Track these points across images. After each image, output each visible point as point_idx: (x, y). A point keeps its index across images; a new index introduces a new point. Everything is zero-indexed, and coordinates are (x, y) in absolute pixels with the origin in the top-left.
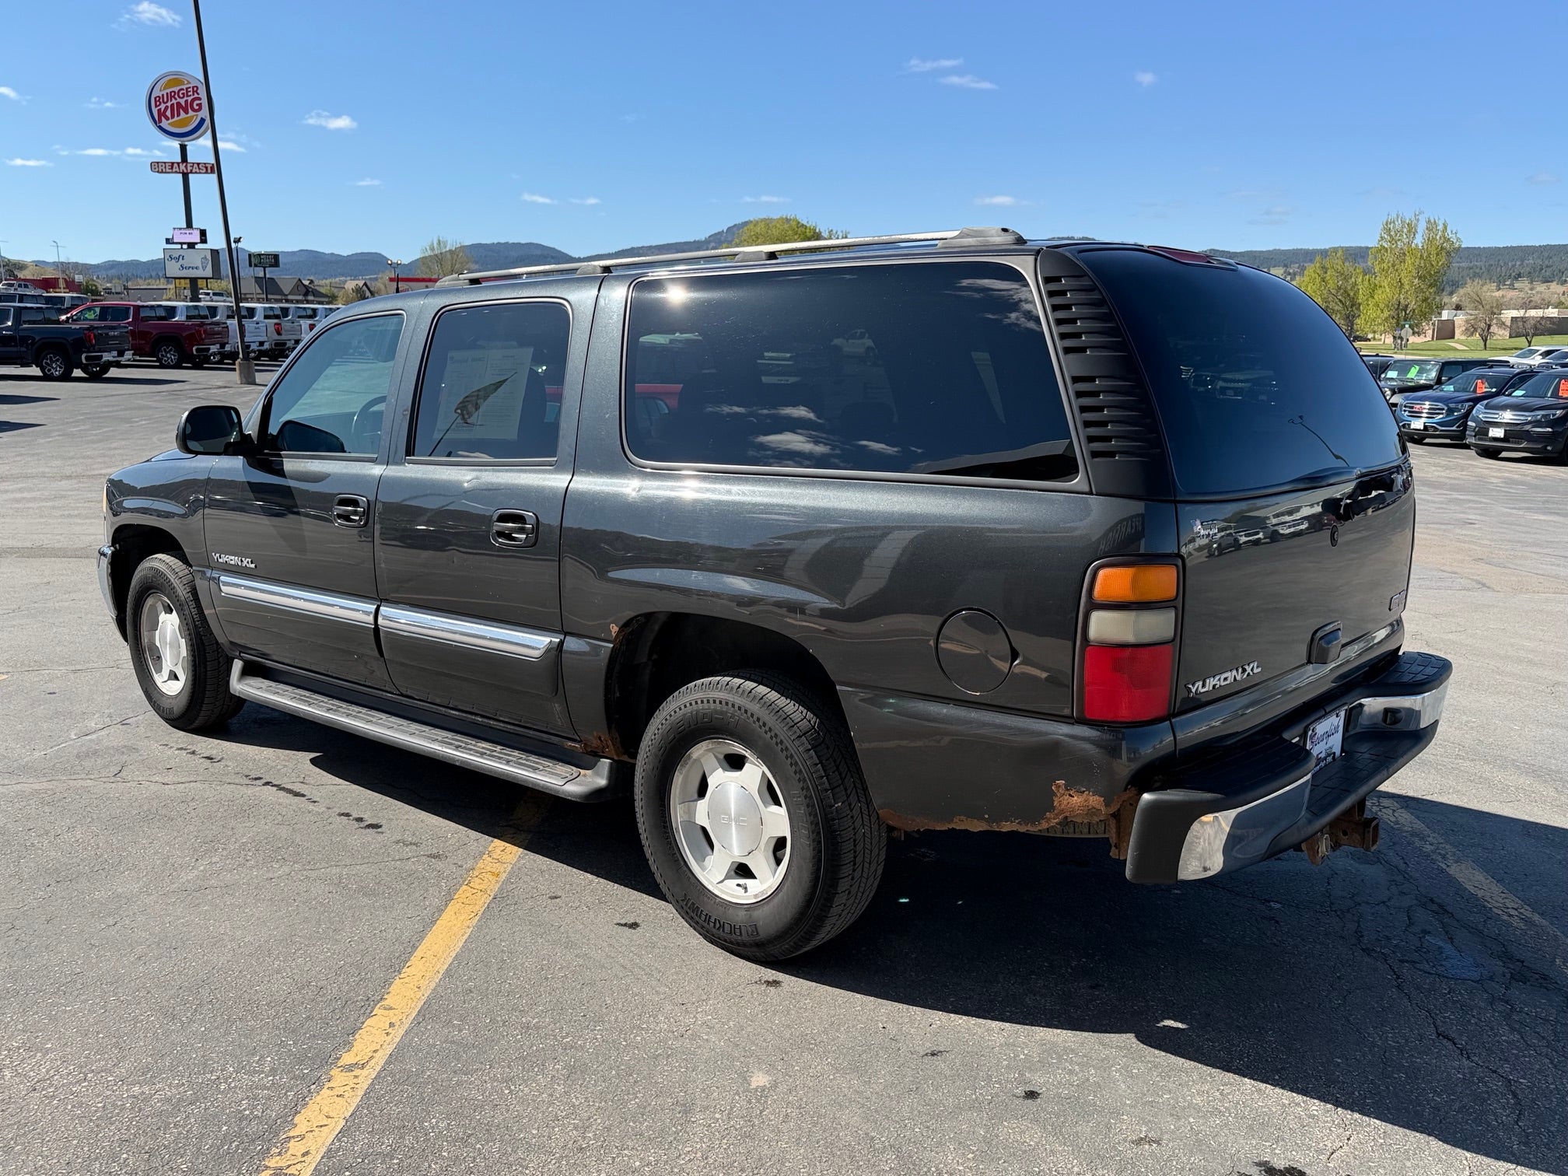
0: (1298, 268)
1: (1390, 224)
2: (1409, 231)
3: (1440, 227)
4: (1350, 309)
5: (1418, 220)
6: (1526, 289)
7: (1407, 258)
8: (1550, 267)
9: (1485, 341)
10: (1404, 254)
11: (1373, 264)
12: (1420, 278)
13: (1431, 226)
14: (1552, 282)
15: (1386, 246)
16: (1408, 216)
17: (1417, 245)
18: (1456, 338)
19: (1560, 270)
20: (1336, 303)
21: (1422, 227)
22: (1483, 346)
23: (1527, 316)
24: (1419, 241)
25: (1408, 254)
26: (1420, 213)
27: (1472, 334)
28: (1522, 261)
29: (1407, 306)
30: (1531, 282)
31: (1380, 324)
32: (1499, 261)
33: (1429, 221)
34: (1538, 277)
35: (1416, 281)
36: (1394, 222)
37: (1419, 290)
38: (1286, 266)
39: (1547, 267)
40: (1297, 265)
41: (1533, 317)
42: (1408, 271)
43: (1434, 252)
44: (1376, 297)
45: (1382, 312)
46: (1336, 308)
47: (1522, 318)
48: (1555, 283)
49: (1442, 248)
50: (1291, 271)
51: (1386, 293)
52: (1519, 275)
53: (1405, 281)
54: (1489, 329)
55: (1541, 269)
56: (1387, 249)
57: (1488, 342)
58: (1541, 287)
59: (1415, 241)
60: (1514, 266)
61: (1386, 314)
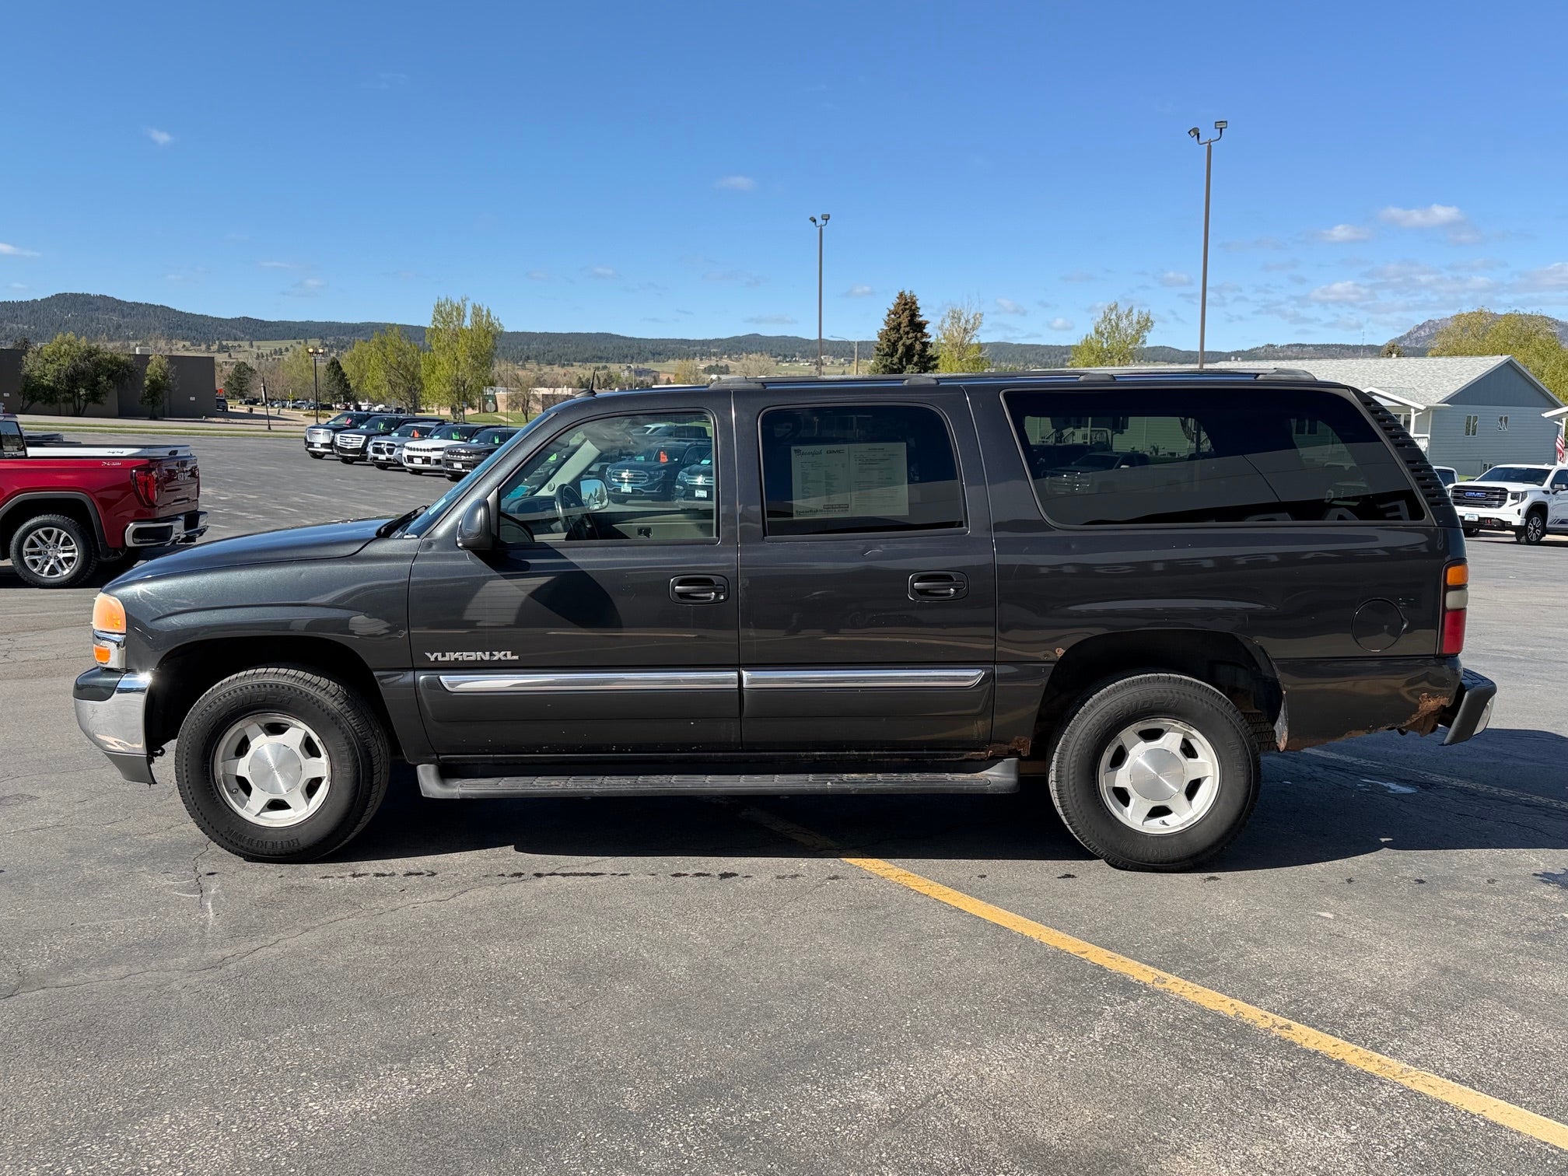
0: (334, 340)
1: (441, 307)
2: (459, 314)
3: (485, 313)
4: (411, 383)
5: (465, 305)
6: (536, 370)
7: (460, 339)
8: (551, 351)
9: (526, 415)
10: (457, 335)
11: (430, 342)
12: (473, 357)
13: (477, 312)
14: (554, 364)
15: (440, 327)
16: (456, 301)
17: (467, 327)
18: (499, 411)
19: (558, 355)
20: (398, 377)
21: (469, 312)
22: (525, 419)
23: (556, 393)
24: (468, 323)
25: (460, 335)
26: (466, 299)
27: (515, 408)
28: (529, 345)
29: (464, 382)
30: (538, 364)
31: (444, 398)
32: (510, 344)
33: (475, 306)
34: (543, 359)
35: (470, 360)
36: (444, 305)
37: (474, 369)
38: (321, 338)
39: (548, 351)
40: (332, 338)
41: (561, 395)
42: (462, 351)
43: (482, 335)
44: (437, 372)
45: (445, 387)
46: (398, 381)
47: (552, 395)
48: (557, 366)
49: (488, 332)
50: (328, 343)
51: (445, 370)
52: (528, 358)
53: (461, 359)
54: (528, 404)
55: (544, 354)
56: (440, 329)
57: (528, 415)
58: (547, 369)
59: (465, 324)
60: (523, 349)
61: (448, 389)
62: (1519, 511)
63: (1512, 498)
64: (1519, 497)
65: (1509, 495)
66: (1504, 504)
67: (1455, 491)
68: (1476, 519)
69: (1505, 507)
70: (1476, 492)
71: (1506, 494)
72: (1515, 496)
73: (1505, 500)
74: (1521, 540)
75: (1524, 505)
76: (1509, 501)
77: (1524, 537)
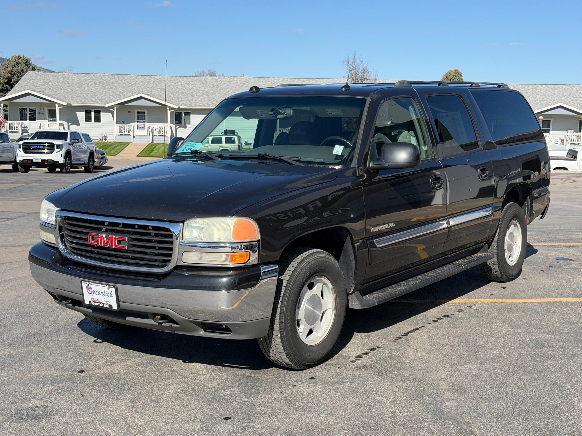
62: (62, 155)
63: (57, 148)
64: (60, 147)
65: (55, 146)
66: (53, 151)
67: (25, 146)
68: (40, 161)
69: (54, 153)
70: (37, 146)
71: (54, 146)
72: (58, 147)
73: (54, 149)
74: (63, 171)
75: (63, 152)
76: (56, 150)
77: (64, 169)
